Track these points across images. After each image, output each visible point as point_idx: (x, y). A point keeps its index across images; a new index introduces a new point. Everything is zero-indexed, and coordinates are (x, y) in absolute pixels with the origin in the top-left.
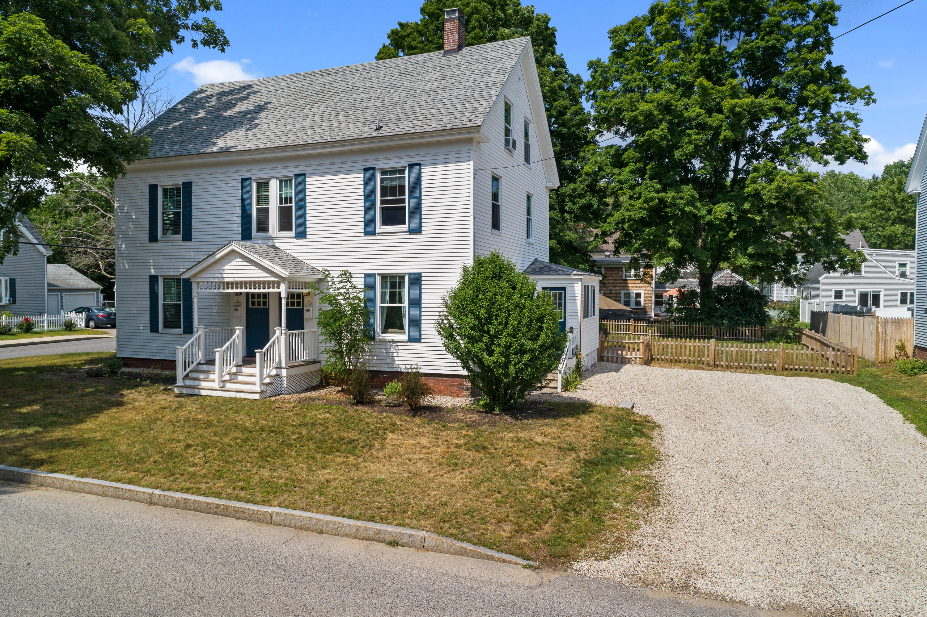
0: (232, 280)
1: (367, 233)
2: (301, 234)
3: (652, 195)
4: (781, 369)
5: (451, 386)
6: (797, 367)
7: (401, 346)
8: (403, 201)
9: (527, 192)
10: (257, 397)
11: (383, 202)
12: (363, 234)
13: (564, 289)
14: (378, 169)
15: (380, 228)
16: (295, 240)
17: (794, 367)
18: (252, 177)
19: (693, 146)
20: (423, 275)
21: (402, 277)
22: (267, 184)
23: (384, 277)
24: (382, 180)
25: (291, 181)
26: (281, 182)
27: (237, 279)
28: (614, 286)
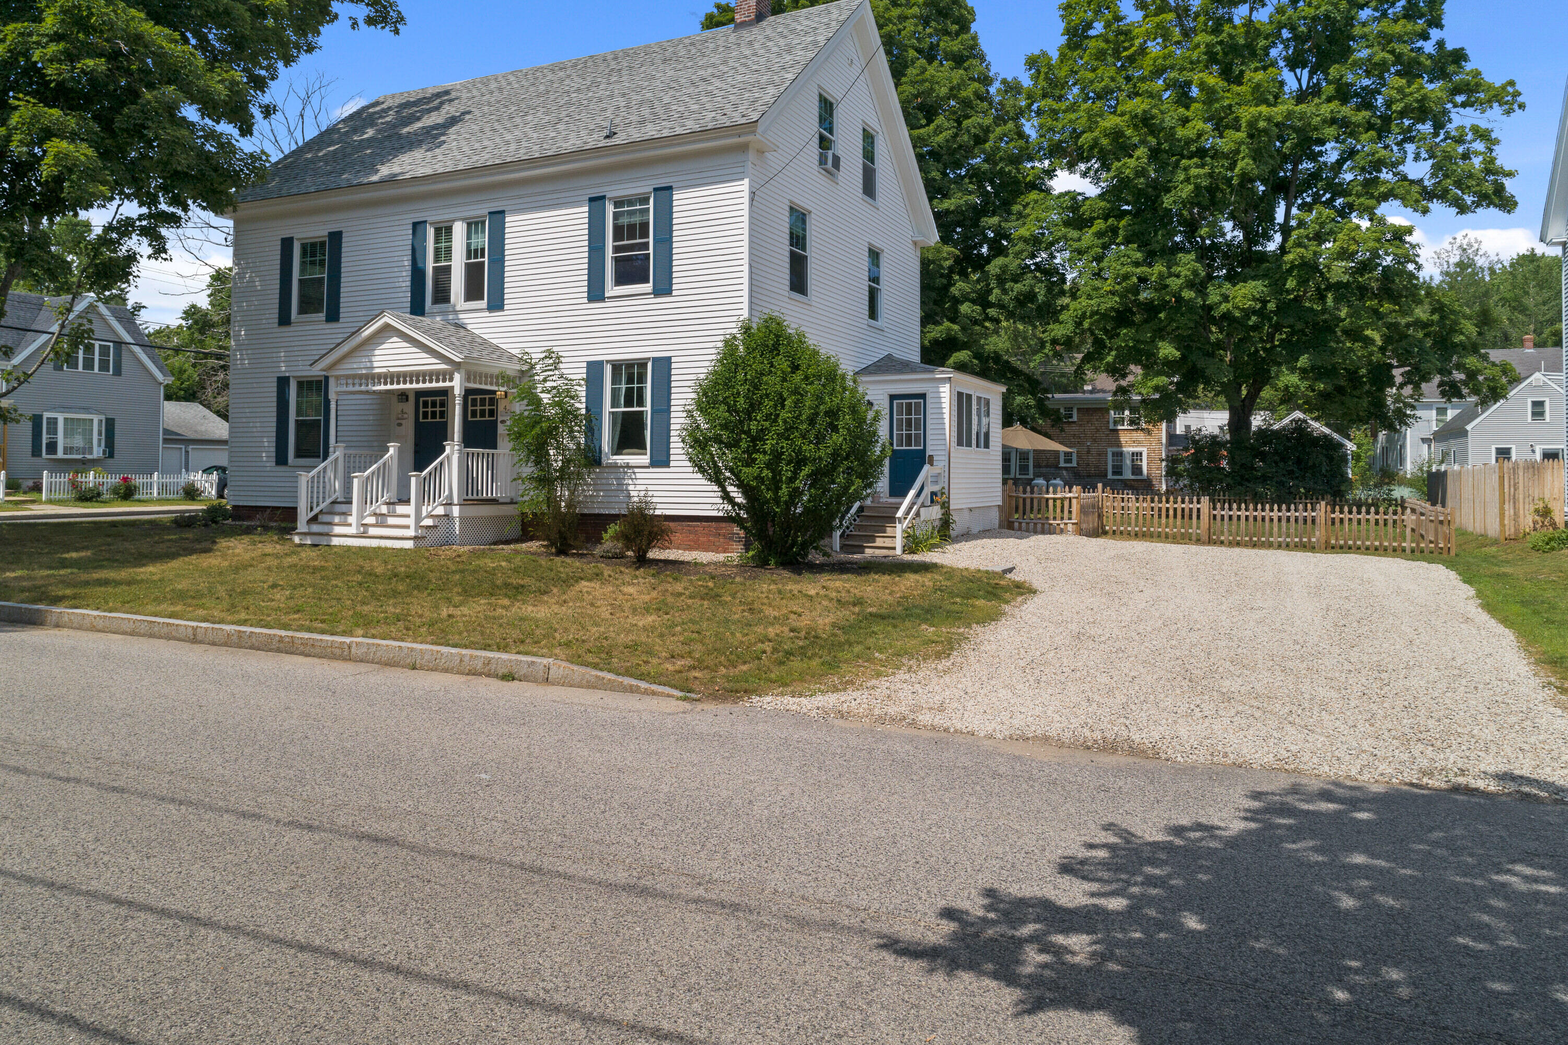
0: (384, 370)
1: (591, 299)
2: (497, 304)
3: (1129, 269)
4: (1323, 546)
5: (714, 536)
6: (1350, 542)
7: (640, 474)
8: (645, 246)
9: (870, 244)
10: (409, 544)
11: (617, 249)
12: (586, 300)
13: (923, 396)
14: (610, 199)
15: (612, 290)
16: (487, 314)
17: (1346, 543)
18: (429, 219)
19: (1191, 187)
20: (673, 360)
21: (642, 364)
22: (449, 230)
23: (617, 367)
24: (616, 216)
25: (483, 223)
26: (469, 225)
27: (391, 369)
28: (1095, 440)
